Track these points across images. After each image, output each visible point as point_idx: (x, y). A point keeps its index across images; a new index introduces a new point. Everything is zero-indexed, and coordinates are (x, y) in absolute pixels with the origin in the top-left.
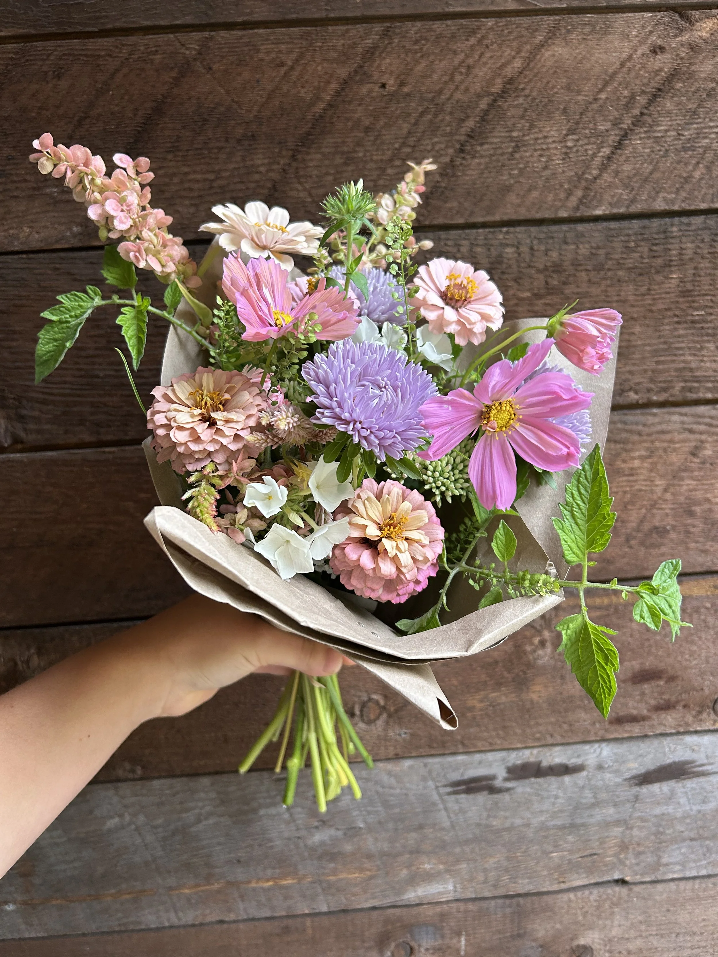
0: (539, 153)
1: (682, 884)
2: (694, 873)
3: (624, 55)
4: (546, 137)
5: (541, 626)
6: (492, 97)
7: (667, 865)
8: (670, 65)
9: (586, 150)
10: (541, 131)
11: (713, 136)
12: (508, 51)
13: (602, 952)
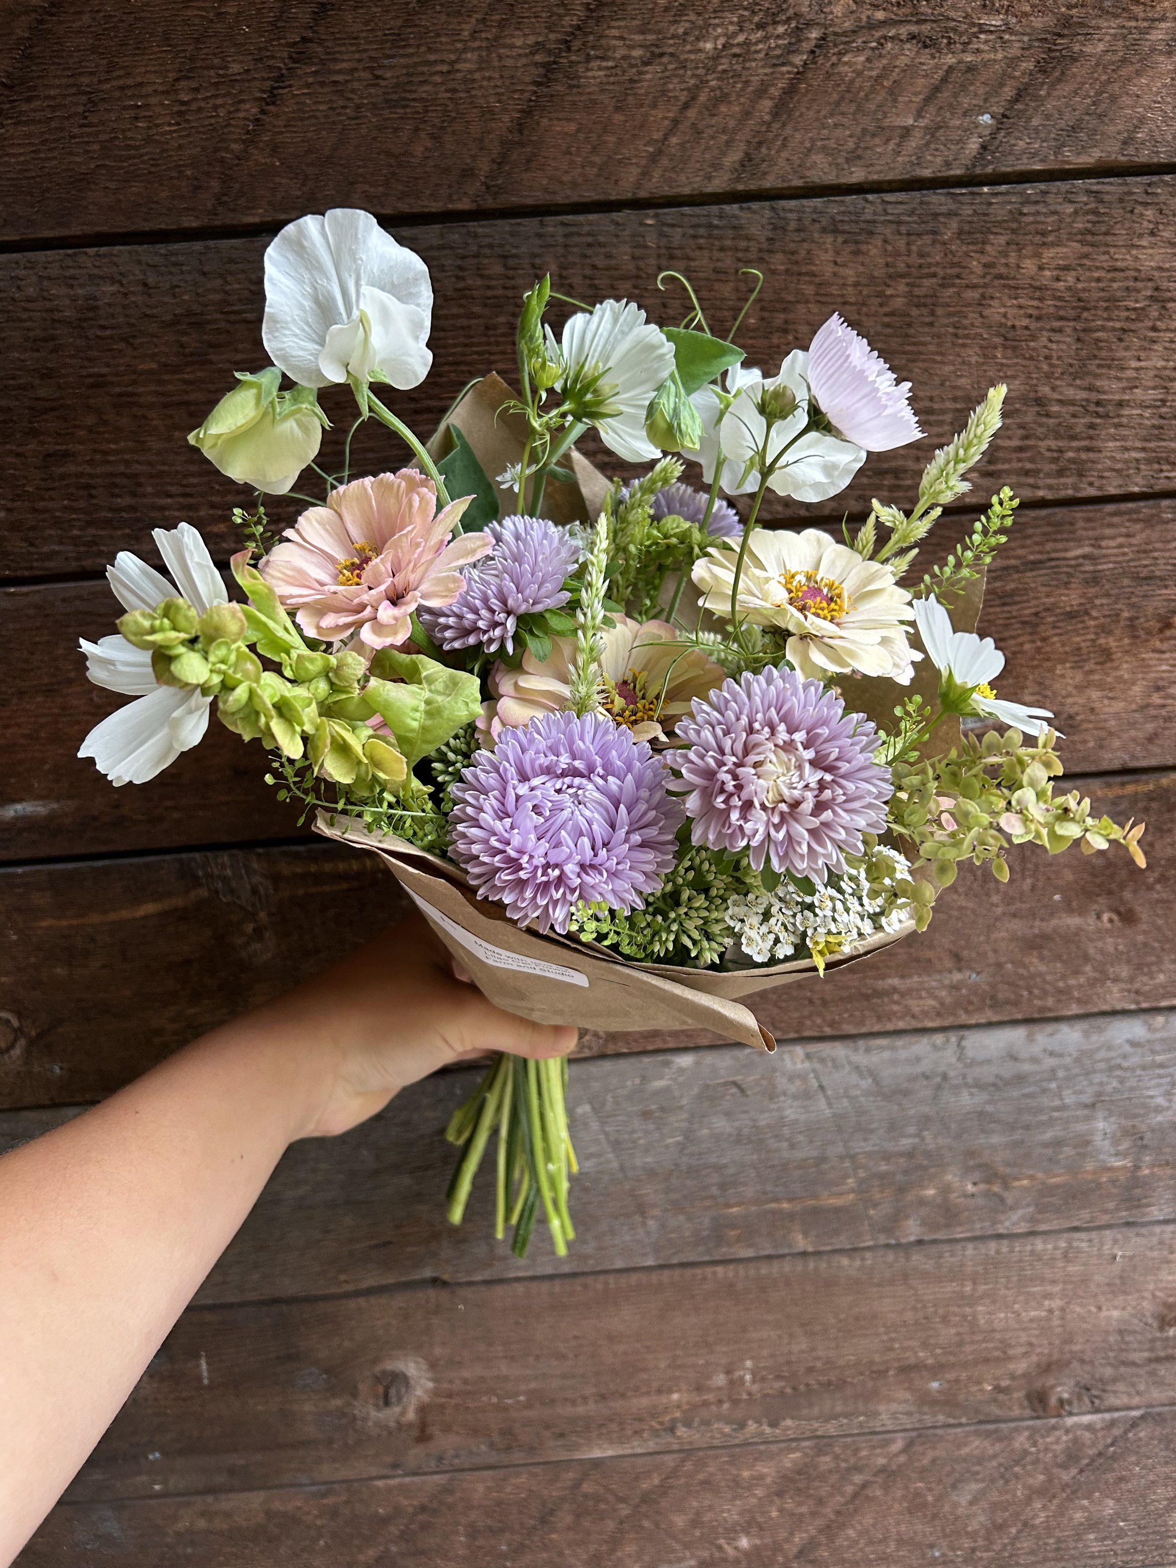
0: (132, 113)
1: (533, 1285)
4: (141, 84)
5: (253, 905)
7: (504, 1258)
9: (215, 107)
10: (128, 75)
11: (438, 79)
13: (423, 1381)
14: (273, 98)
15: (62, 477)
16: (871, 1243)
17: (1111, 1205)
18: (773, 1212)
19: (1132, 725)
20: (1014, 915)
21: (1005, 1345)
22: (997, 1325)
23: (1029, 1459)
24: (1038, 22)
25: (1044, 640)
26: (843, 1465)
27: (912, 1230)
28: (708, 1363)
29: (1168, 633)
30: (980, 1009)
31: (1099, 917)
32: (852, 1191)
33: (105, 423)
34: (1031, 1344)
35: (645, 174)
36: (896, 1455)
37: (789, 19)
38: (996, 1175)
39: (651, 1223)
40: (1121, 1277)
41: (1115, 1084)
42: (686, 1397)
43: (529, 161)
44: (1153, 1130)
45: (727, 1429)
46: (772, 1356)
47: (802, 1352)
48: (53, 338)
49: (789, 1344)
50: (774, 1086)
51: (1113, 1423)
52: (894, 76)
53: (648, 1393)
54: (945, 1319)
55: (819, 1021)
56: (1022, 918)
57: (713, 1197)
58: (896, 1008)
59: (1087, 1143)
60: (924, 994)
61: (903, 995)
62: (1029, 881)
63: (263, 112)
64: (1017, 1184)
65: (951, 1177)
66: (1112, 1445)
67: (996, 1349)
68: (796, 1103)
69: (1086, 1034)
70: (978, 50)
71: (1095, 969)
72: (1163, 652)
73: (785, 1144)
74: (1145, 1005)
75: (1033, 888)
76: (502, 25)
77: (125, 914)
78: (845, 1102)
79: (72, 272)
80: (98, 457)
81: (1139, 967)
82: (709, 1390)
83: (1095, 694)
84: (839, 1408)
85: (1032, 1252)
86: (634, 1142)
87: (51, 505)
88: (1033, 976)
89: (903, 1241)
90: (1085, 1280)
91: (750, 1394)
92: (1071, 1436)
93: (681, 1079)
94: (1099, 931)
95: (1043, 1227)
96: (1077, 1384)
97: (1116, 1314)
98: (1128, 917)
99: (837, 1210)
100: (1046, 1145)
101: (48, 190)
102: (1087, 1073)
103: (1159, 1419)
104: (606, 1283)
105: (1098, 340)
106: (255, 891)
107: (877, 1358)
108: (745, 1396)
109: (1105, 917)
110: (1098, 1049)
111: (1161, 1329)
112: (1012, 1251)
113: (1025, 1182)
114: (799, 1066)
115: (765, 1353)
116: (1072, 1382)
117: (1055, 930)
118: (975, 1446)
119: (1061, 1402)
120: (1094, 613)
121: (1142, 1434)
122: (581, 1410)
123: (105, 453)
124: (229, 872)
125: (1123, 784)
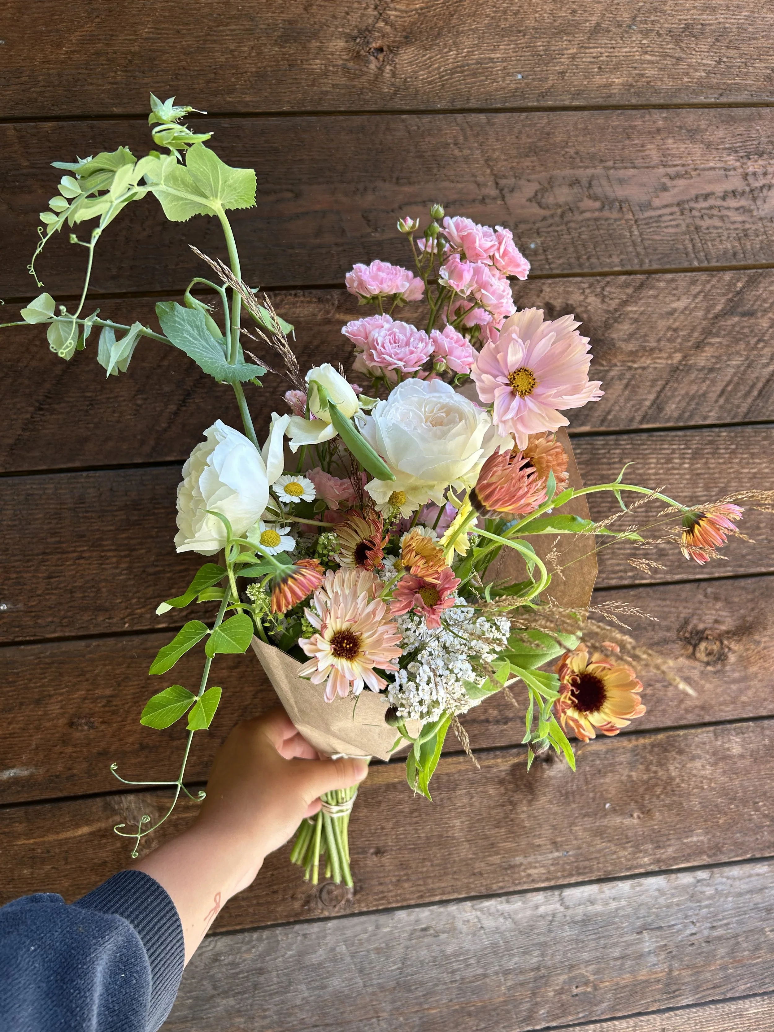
14: (184, 402)
17: (658, 997)
20: (585, 816)
27: (541, 1019)
30: (571, 875)
31: (632, 816)
32: (504, 994)
38: (588, 980)
41: (652, 917)
44: (677, 947)
50: (455, 928)
56: (589, 817)
57: (420, 1003)
59: (640, 957)
60: (538, 865)
61: (526, 867)
62: (591, 796)
64: (601, 985)
68: (468, 938)
69: (633, 888)
71: (633, 847)
73: (462, 967)
74: (664, 868)
75: (594, 800)
77: (69, 834)
78: (497, 936)
81: (658, 844)
86: (372, 969)
89: (536, 1027)
93: (399, 926)
94: (633, 823)
95: (619, 1014)
99: (495, 1008)
100: (616, 959)
109: (636, 815)
110: (639, 895)
113: (606, 984)
114: (468, 913)
117: (608, 824)
124: (133, 806)
125: (637, 740)
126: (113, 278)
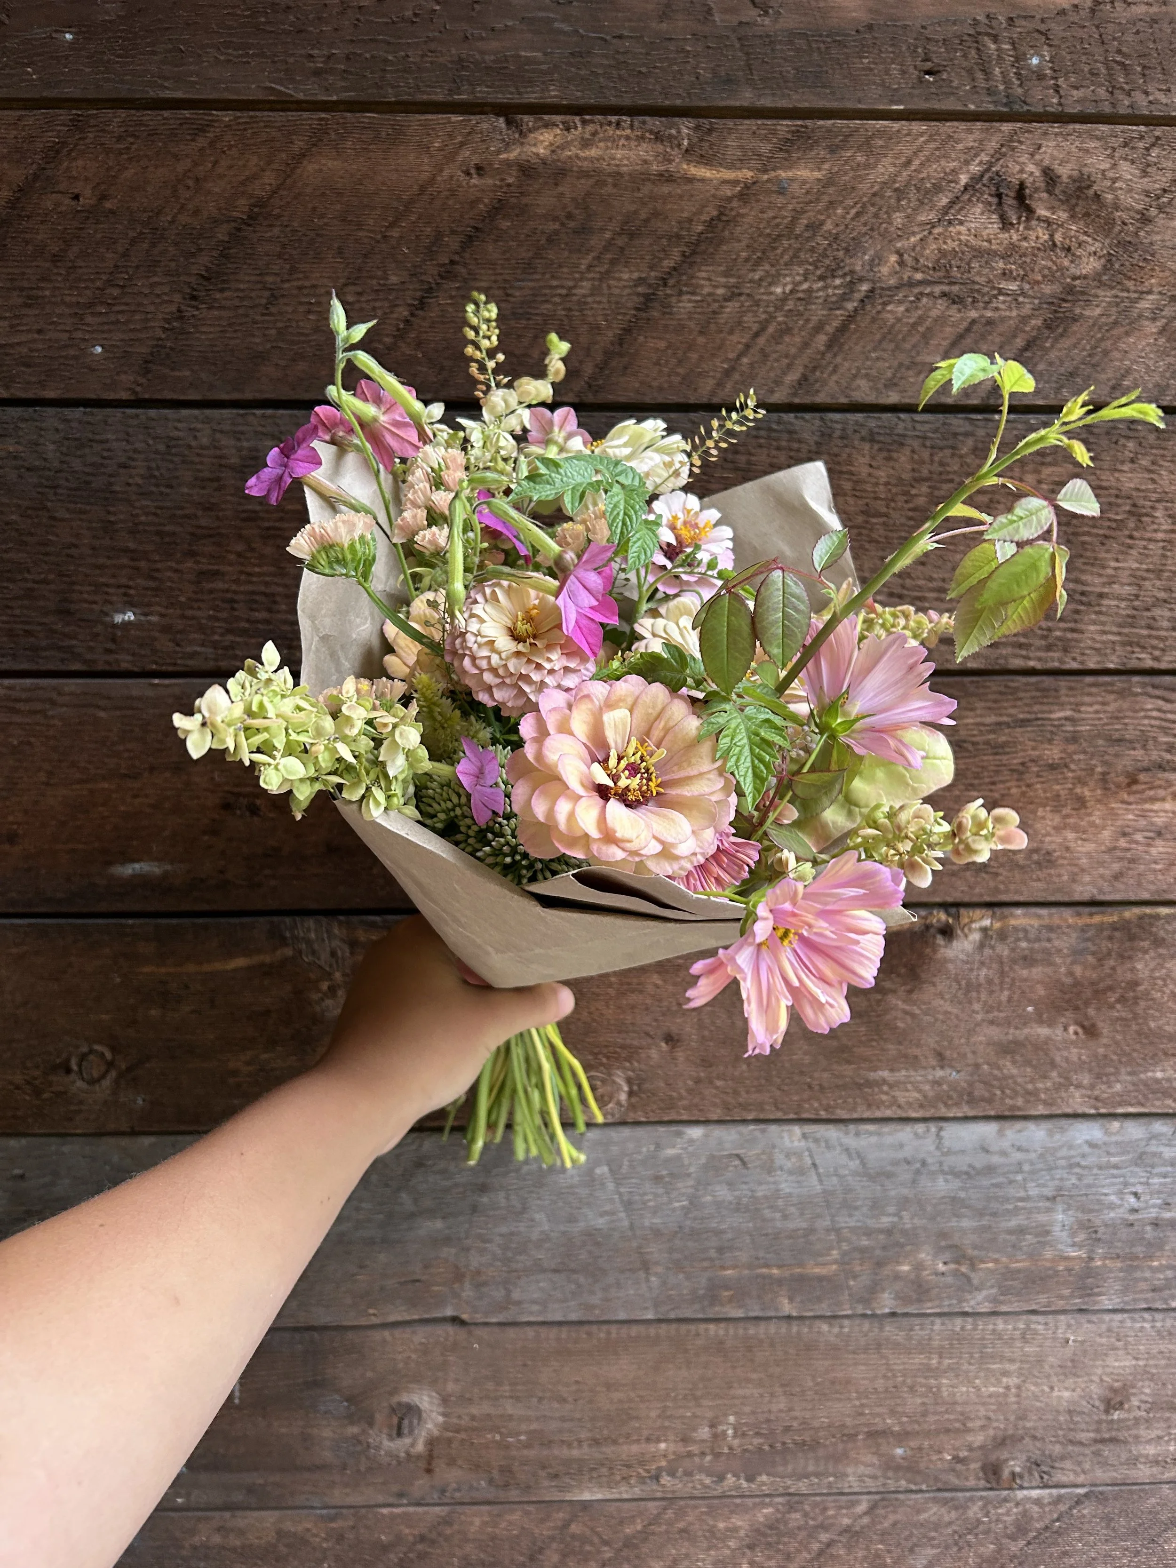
1: (543, 1331)
2: (558, 1317)
3: (425, 176)
4: (314, 286)
5: (331, 966)
6: (233, 224)
7: (519, 1303)
8: (491, 195)
10: (306, 278)
11: (557, 300)
12: (254, 160)
13: (434, 1415)
14: (422, 304)
15: (211, 591)
16: (849, 1312)
17: (1066, 1292)
18: (764, 1277)
19: (1102, 863)
20: (992, 1022)
21: (965, 1418)
22: (958, 1398)
23: (981, 1527)
24: (1047, 289)
25: (1028, 786)
26: (811, 1523)
27: (886, 1302)
28: (695, 1416)
29: (1135, 788)
30: (957, 1104)
31: (1066, 1029)
32: (835, 1262)
33: (253, 550)
34: (988, 1418)
35: (720, 384)
36: (860, 1517)
37: (845, 275)
38: (964, 1256)
39: (653, 1279)
40: (1073, 1361)
41: (1074, 1180)
42: (672, 1447)
43: (626, 368)
44: (1106, 1225)
45: (708, 1481)
46: (753, 1413)
47: (781, 1411)
48: (218, 479)
49: (770, 1402)
50: (772, 1161)
51: (1059, 1499)
52: (928, 323)
53: (638, 1441)
54: (912, 1389)
55: (816, 1105)
56: (998, 1025)
57: (711, 1259)
58: (884, 1097)
59: (1048, 1233)
60: (909, 1087)
61: (891, 1086)
62: (1006, 993)
63: (412, 315)
64: (983, 1266)
65: (924, 1255)
66: (1058, 1520)
67: (957, 1420)
68: (791, 1178)
69: (1050, 1133)
70: (997, 309)
71: (1060, 1075)
72: (1130, 804)
73: (778, 1215)
74: (1103, 1111)
75: (1010, 999)
76: (613, 262)
77: (218, 966)
78: (835, 1180)
79: (241, 428)
80: (243, 577)
81: (1099, 1076)
82: (695, 1442)
83: (1070, 835)
84: (811, 1468)
85: (994, 1330)
86: (644, 1203)
87: (198, 613)
88: (1006, 1078)
89: (879, 1312)
90: (1040, 1361)
91: (731, 1448)
92: (1020, 1508)
93: (690, 1149)
94: (1065, 1041)
95: (1004, 1308)
96: (1028, 1459)
97: (1066, 1394)
98: (1091, 1031)
99: (820, 1279)
100: (1010, 1232)
101: (230, 362)
102: (1050, 1169)
103: (1102, 1499)
104: (609, 1333)
105: (1084, 543)
106: (333, 954)
107: (849, 1421)
108: (726, 1450)
109: (1071, 1029)
110: (1061, 1147)
111: (1107, 1412)
112: (975, 1329)
113: (990, 1265)
114: (796, 1144)
115: (747, 1409)
116: (1024, 1458)
117: (1026, 1038)
118: (932, 1513)
119: (1013, 1475)
120: (1073, 766)
121: (1085, 1512)
122: (575, 1453)
123: (249, 574)
124: (313, 936)
125: (1091, 915)
126: (317, 73)
